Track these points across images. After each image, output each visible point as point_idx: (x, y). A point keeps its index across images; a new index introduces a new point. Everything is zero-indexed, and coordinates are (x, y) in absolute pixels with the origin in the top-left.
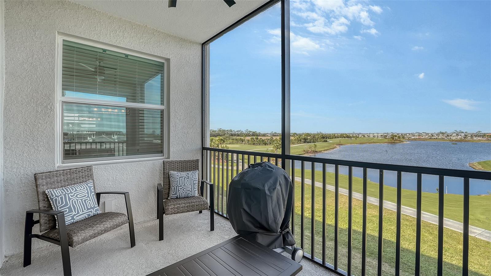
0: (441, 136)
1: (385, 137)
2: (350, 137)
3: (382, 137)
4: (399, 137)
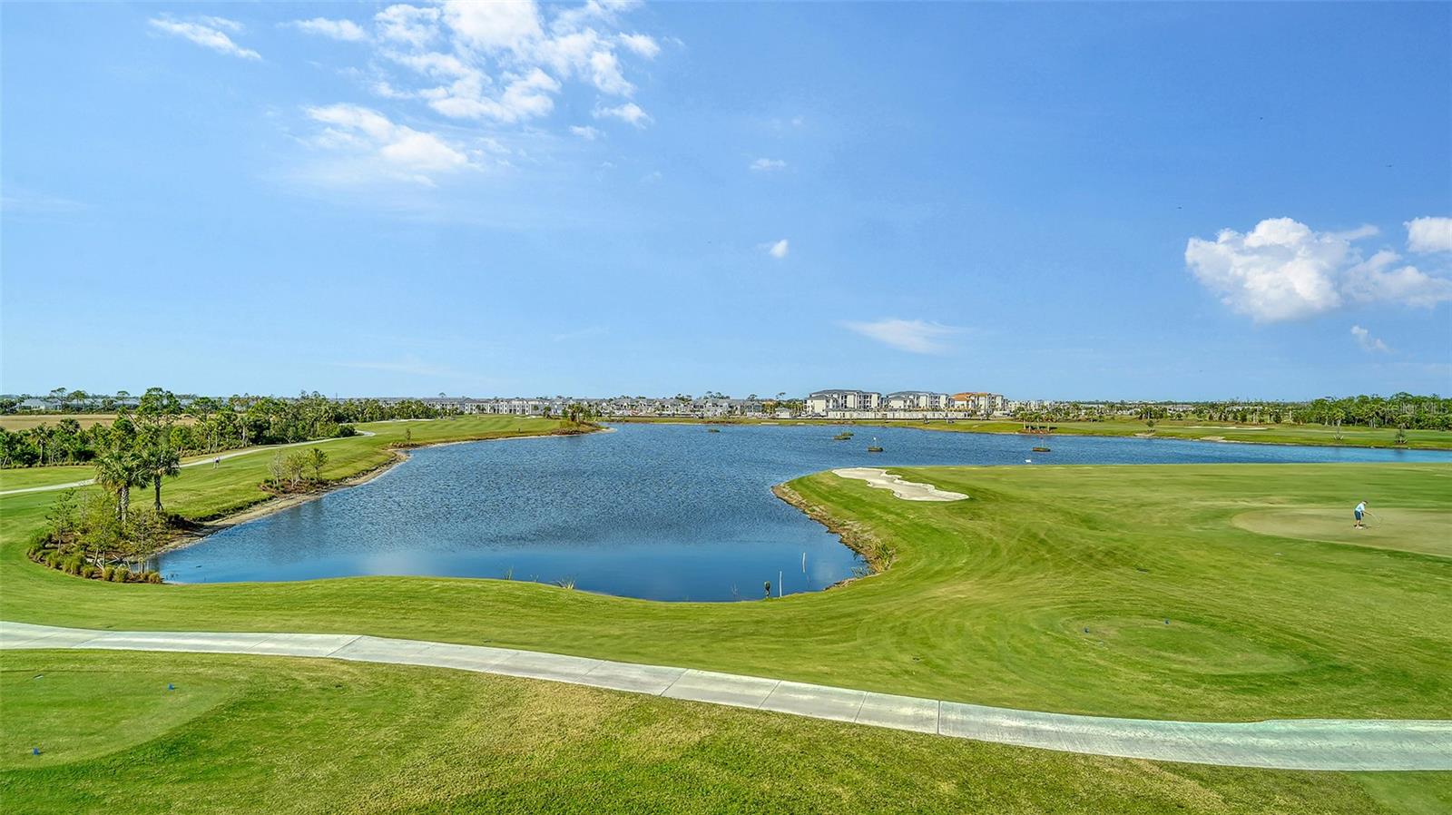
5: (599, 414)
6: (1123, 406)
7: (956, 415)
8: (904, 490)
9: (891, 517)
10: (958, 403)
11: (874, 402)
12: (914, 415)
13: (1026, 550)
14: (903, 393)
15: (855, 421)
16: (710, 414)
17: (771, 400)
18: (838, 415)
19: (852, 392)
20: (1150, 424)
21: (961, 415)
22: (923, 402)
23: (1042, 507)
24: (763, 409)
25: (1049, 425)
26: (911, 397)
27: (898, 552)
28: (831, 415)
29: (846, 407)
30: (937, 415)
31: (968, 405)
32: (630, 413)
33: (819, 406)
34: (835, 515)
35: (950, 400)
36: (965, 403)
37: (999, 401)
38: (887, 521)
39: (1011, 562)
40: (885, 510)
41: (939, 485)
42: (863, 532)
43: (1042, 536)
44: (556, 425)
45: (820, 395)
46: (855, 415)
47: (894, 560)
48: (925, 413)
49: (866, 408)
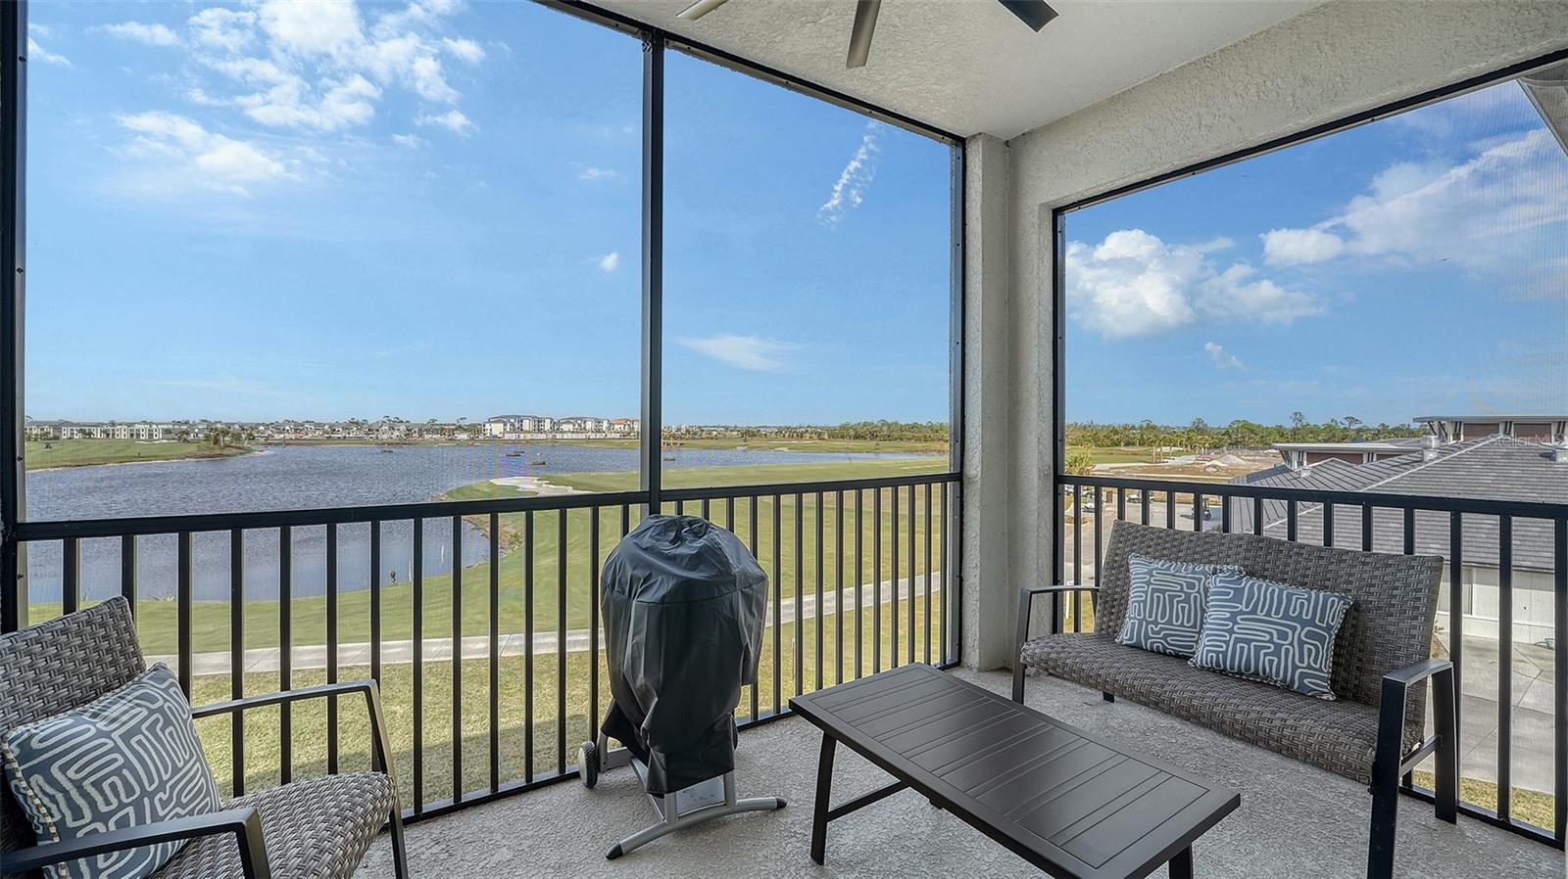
0: (354, 433)
1: (182, 436)
3: (170, 436)
4: (237, 437)
5: (251, 437)
6: (734, 429)
7: (613, 435)
10: (617, 427)
11: (547, 425)
12: (580, 436)
14: (572, 419)
15: (527, 441)
16: (385, 436)
17: (454, 425)
18: (514, 436)
19: (527, 417)
20: (745, 441)
21: (618, 436)
22: (589, 425)
24: (441, 430)
25: (679, 442)
26: (579, 422)
28: (507, 436)
29: (521, 430)
30: (599, 436)
31: (625, 427)
32: (294, 437)
33: (497, 429)
35: (610, 424)
36: (622, 426)
42: (504, 526)
44: (192, 448)
45: (498, 420)
46: (529, 436)
48: (588, 434)
49: (540, 431)
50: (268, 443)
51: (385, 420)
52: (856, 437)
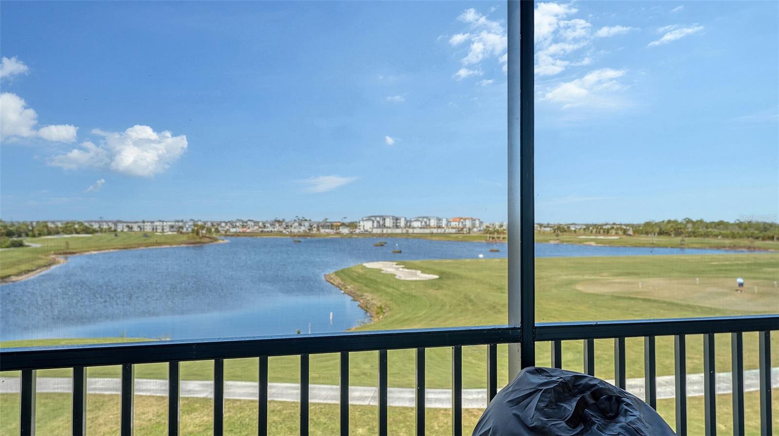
0: (277, 228)
1: (179, 229)
2: (94, 231)
3: (172, 230)
4: (209, 230)
5: (217, 231)
6: (548, 226)
7: (450, 230)
8: (402, 274)
9: (390, 290)
10: (453, 223)
11: (402, 223)
12: (427, 231)
13: (460, 305)
14: (420, 218)
15: (389, 235)
16: (296, 230)
17: (339, 222)
18: (379, 231)
19: (388, 217)
20: (557, 235)
21: (454, 231)
22: (433, 223)
23: (478, 282)
24: (331, 226)
26: (425, 220)
27: (390, 310)
28: (375, 231)
29: (384, 226)
30: (440, 231)
31: (459, 225)
32: (241, 230)
33: (368, 226)
34: (358, 290)
35: (448, 222)
36: (457, 223)
37: (477, 222)
38: (388, 293)
39: (450, 312)
40: (388, 286)
41: (424, 270)
42: (372, 299)
43: (472, 297)
44: (184, 238)
46: (389, 231)
47: (386, 315)
48: (432, 230)
49: (397, 227)
50: (227, 235)
51: (296, 219)
52: (661, 233)
